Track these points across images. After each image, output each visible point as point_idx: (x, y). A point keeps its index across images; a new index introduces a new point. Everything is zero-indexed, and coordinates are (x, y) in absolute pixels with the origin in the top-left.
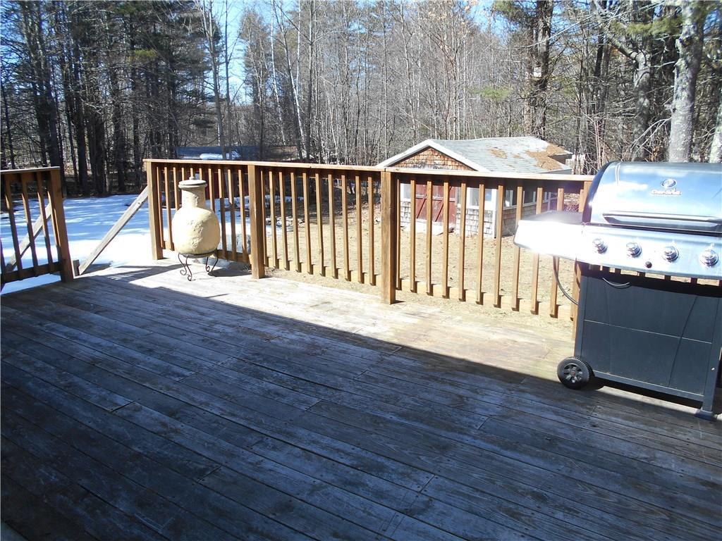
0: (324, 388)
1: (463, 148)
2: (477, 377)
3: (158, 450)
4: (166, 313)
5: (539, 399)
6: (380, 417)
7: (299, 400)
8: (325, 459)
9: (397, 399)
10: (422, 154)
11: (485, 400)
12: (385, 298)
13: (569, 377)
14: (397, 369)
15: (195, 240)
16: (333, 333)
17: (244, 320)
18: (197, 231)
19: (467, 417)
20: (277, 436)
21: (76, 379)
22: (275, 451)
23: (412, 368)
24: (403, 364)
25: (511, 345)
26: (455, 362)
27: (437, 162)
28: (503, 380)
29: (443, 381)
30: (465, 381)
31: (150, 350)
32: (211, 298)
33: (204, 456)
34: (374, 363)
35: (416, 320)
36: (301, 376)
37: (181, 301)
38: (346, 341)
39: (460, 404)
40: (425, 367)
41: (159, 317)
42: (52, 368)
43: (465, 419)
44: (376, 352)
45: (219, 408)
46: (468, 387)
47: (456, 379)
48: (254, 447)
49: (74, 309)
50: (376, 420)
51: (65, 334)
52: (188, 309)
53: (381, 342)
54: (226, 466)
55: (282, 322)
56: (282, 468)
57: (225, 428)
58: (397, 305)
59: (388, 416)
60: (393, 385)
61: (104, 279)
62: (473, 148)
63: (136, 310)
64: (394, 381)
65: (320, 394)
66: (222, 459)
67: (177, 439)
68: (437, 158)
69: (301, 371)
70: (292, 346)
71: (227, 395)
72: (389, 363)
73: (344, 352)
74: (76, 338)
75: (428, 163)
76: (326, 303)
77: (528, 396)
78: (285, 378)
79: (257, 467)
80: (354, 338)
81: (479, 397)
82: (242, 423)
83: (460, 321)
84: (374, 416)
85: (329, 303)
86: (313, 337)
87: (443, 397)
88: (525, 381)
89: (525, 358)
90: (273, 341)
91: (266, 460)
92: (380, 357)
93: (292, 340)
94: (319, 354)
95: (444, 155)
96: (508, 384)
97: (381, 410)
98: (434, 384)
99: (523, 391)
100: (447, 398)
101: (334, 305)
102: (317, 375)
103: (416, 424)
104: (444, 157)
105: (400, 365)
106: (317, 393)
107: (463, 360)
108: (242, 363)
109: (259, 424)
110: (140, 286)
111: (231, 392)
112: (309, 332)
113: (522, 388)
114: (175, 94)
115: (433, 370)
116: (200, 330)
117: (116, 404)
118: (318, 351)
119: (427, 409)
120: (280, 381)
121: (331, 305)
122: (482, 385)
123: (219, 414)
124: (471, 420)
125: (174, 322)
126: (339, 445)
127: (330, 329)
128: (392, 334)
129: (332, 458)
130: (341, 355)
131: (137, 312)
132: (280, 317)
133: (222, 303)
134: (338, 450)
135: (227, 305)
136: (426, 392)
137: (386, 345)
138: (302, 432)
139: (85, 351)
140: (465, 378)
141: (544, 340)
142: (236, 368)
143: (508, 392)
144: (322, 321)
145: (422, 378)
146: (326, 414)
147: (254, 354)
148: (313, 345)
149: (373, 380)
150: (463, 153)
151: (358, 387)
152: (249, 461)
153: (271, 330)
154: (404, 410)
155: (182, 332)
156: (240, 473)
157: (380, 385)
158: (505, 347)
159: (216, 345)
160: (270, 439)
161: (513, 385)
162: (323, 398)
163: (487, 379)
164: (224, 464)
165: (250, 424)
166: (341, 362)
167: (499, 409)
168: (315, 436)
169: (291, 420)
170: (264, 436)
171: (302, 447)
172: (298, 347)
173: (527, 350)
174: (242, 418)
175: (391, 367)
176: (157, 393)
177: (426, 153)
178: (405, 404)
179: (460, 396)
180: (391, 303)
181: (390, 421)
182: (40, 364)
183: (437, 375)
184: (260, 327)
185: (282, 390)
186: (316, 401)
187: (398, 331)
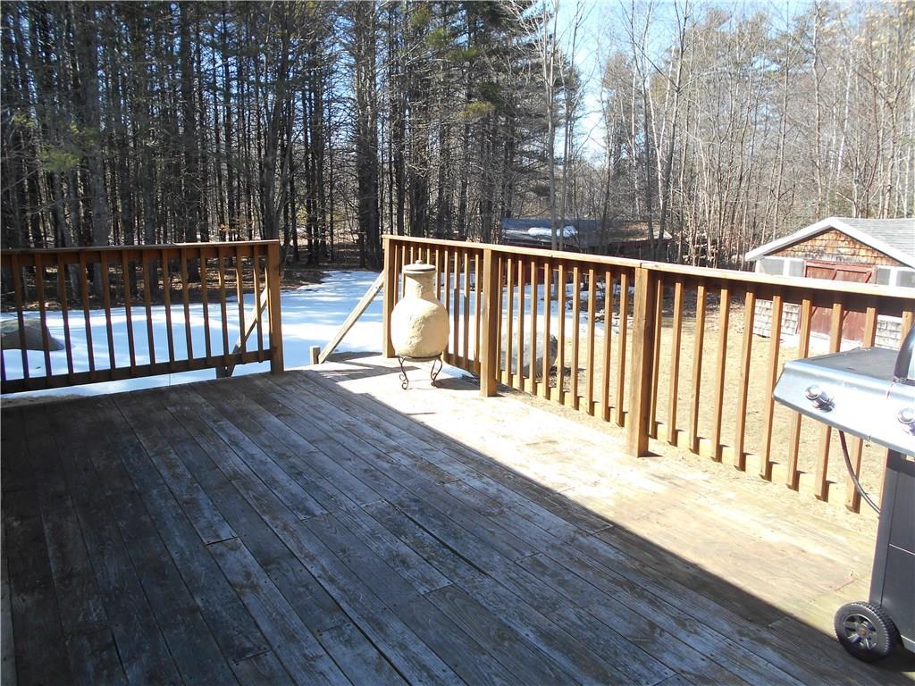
0: (468, 566)
1: (890, 232)
2: (701, 598)
3: (219, 608)
4: (350, 429)
5: (783, 662)
6: (512, 630)
7: (424, 577)
8: (398, 677)
9: (554, 606)
10: (820, 237)
11: (689, 641)
12: (632, 447)
13: (854, 636)
14: (585, 559)
15: (413, 339)
16: (531, 487)
17: (432, 450)
18: (416, 329)
19: (643, 663)
20: (362, 624)
21: (202, 496)
22: (346, 646)
23: (608, 563)
24: (596, 554)
25: (792, 555)
26: (679, 567)
27: (843, 250)
28: (740, 615)
29: (641, 595)
30: (676, 602)
31: (300, 474)
32: (413, 417)
33: (261, 631)
34: (558, 543)
35: (661, 488)
36: (450, 543)
37: (377, 414)
38: (541, 502)
39: (646, 640)
40: (628, 563)
41: (339, 431)
42: (189, 476)
43: (637, 666)
44: (572, 527)
45: (323, 567)
46: (675, 612)
47: (664, 595)
48: (326, 635)
49: (261, 407)
50: (506, 634)
51: (230, 436)
52: (377, 426)
53: (588, 512)
54: (275, 652)
55: (477, 462)
56: (337, 675)
57: (310, 597)
58: (647, 459)
59: (524, 631)
60: (563, 583)
61: (315, 375)
62: (907, 231)
63: (321, 419)
64: (568, 577)
65: (457, 574)
66: (278, 640)
67: (249, 599)
68: (843, 244)
69: (455, 536)
70: (466, 497)
71: (344, 551)
72: (581, 547)
73: (528, 518)
74: (237, 445)
75: (829, 251)
76: (550, 442)
77: (769, 652)
78: (429, 540)
79: (309, 664)
80: (555, 500)
81: (682, 634)
82: (334, 594)
83: (729, 501)
84: (505, 625)
85: (555, 442)
86: (503, 488)
87: (625, 619)
88: (778, 623)
89: (804, 584)
90: (448, 485)
91: (326, 657)
92: (572, 533)
93: (472, 488)
94: (493, 515)
95: (854, 241)
96: (744, 623)
97: (522, 620)
98: (625, 597)
99: (763, 642)
100: (630, 623)
101: (558, 448)
102: (472, 544)
103: (557, 656)
104: (854, 243)
105: (593, 553)
106: (454, 571)
107: (694, 566)
108: (391, 510)
109: (353, 601)
110: (345, 389)
111: (351, 548)
112: (500, 481)
113: (765, 634)
114: (513, 154)
115: (637, 571)
116: (372, 457)
117: (218, 536)
118: (496, 511)
119: (589, 634)
120: (418, 545)
121: (554, 446)
122: (700, 615)
123: (316, 575)
124: (645, 672)
125: (351, 441)
126: (430, 659)
127: (530, 481)
128: (612, 503)
129: (407, 677)
130: (522, 522)
131: (319, 422)
132: (479, 454)
133: (421, 425)
134: (424, 668)
135: (426, 427)
136: (605, 605)
137: (593, 520)
138: (396, 626)
139: (234, 462)
140: (678, 595)
141: (856, 558)
142: (378, 516)
143: (737, 637)
144: (528, 468)
145: (614, 581)
146: (444, 607)
147: (412, 500)
148: (495, 501)
149: (540, 569)
150: (889, 238)
151: (514, 575)
152: (306, 652)
153: (457, 469)
154: (555, 627)
155: (348, 455)
156: (284, 667)
157: (547, 579)
158: (779, 558)
159: (376, 478)
160: (352, 626)
161: (753, 627)
162: (456, 581)
163: (713, 605)
164: (275, 647)
165: (342, 598)
166: (515, 532)
167: (704, 663)
168: (409, 637)
169: (395, 605)
170: (347, 620)
171: (382, 649)
172: (473, 500)
173: (815, 570)
174: (339, 588)
175: (578, 554)
176: (270, 530)
177: (825, 236)
178: (562, 618)
179: (653, 625)
180: (640, 455)
181: (522, 641)
182: (181, 469)
183: (640, 581)
184: (446, 463)
185: (413, 558)
186: (445, 582)
187: (624, 500)
